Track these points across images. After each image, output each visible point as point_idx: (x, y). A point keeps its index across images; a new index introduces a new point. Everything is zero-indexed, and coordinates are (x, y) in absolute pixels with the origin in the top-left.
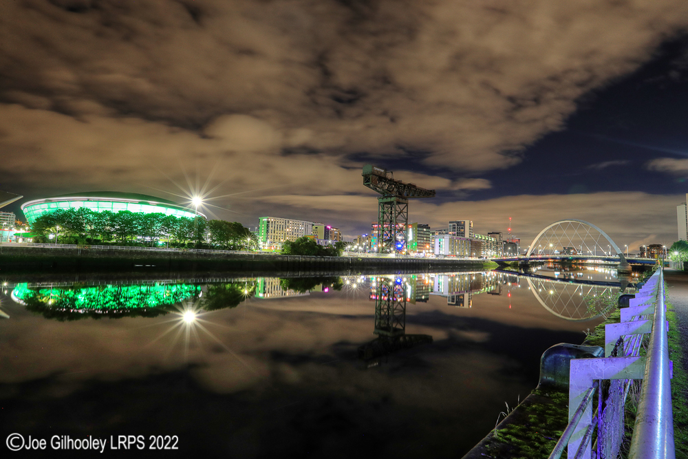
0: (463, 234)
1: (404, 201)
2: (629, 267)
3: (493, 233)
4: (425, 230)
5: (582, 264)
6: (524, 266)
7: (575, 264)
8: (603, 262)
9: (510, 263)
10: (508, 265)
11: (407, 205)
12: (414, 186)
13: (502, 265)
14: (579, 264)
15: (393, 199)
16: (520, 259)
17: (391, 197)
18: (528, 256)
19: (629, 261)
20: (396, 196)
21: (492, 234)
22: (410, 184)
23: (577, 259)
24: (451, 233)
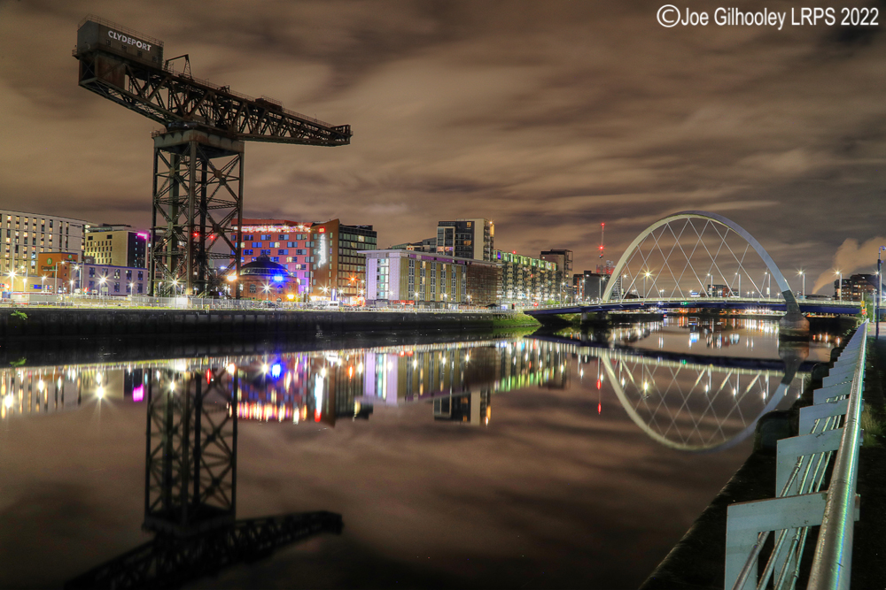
0: (469, 252)
1: (226, 144)
2: (804, 324)
3: (552, 252)
4: (361, 238)
5: (737, 317)
6: (596, 325)
7: (725, 317)
8: (771, 313)
9: (571, 317)
10: (566, 324)
11: (241, 159)
12: (276, 108)
13: (549, 324)
14: (732, 317)
15: (187, 136)
16: (583, 310)
17: (183, 130)
18: (605, 299)
19: (804, 308)
20: (200, 128)
21: (549, 254)
22: (260, 101)
23: (730, 306)
24: (441, 249)
